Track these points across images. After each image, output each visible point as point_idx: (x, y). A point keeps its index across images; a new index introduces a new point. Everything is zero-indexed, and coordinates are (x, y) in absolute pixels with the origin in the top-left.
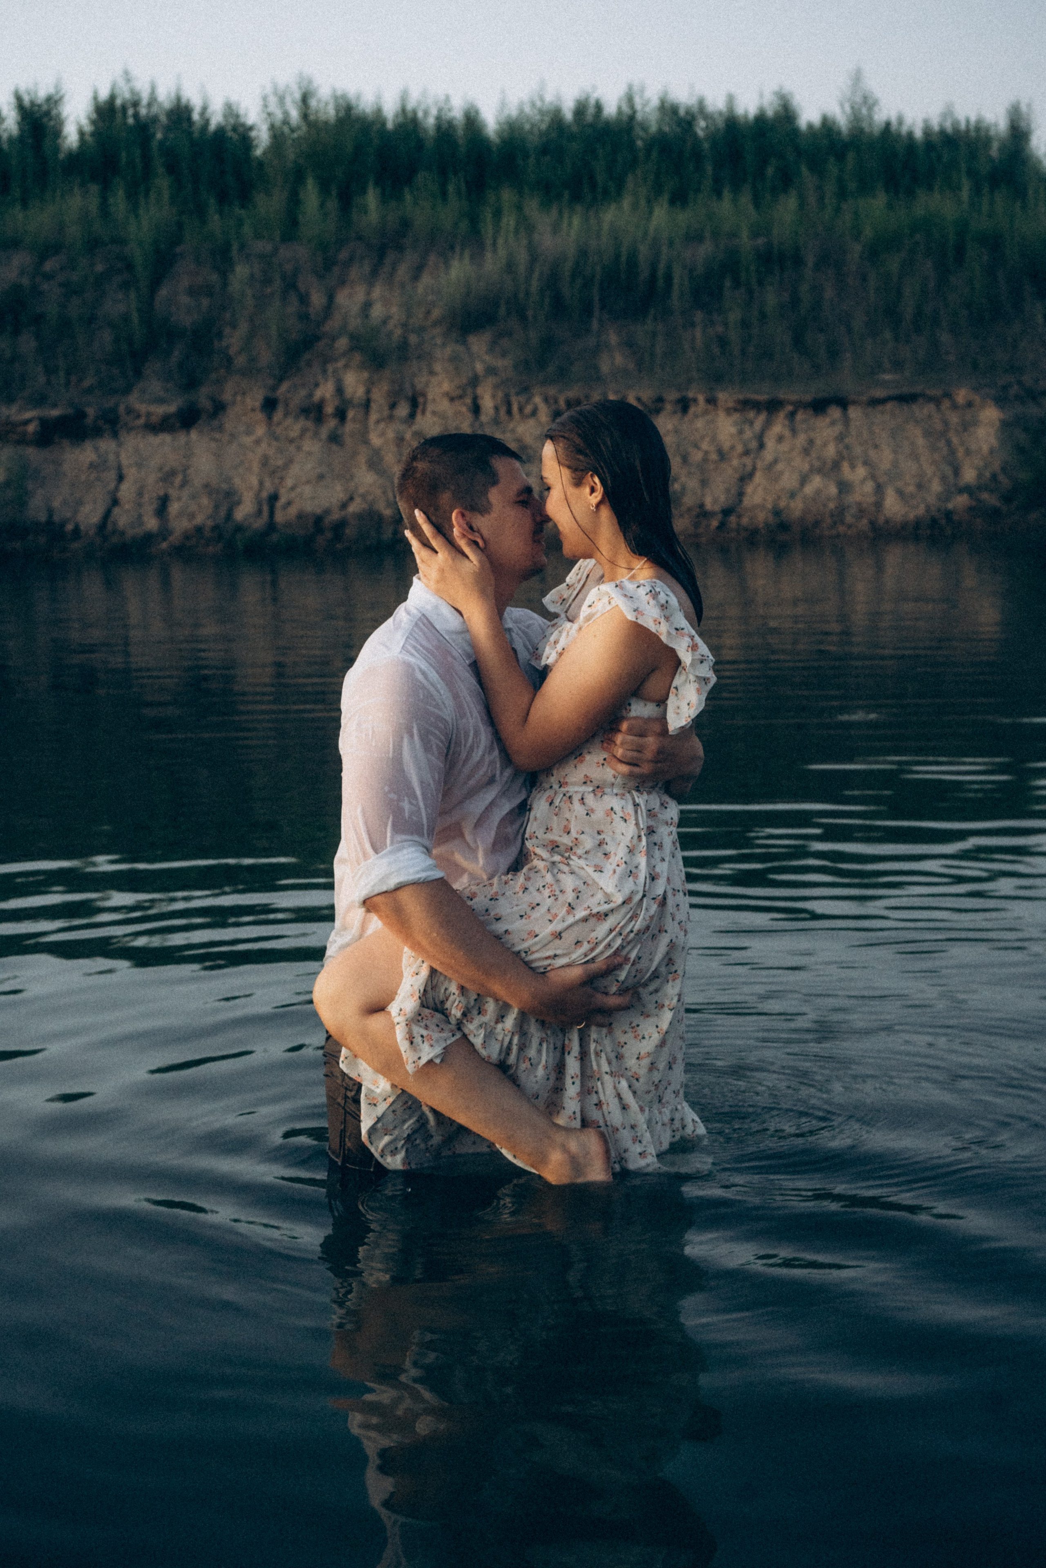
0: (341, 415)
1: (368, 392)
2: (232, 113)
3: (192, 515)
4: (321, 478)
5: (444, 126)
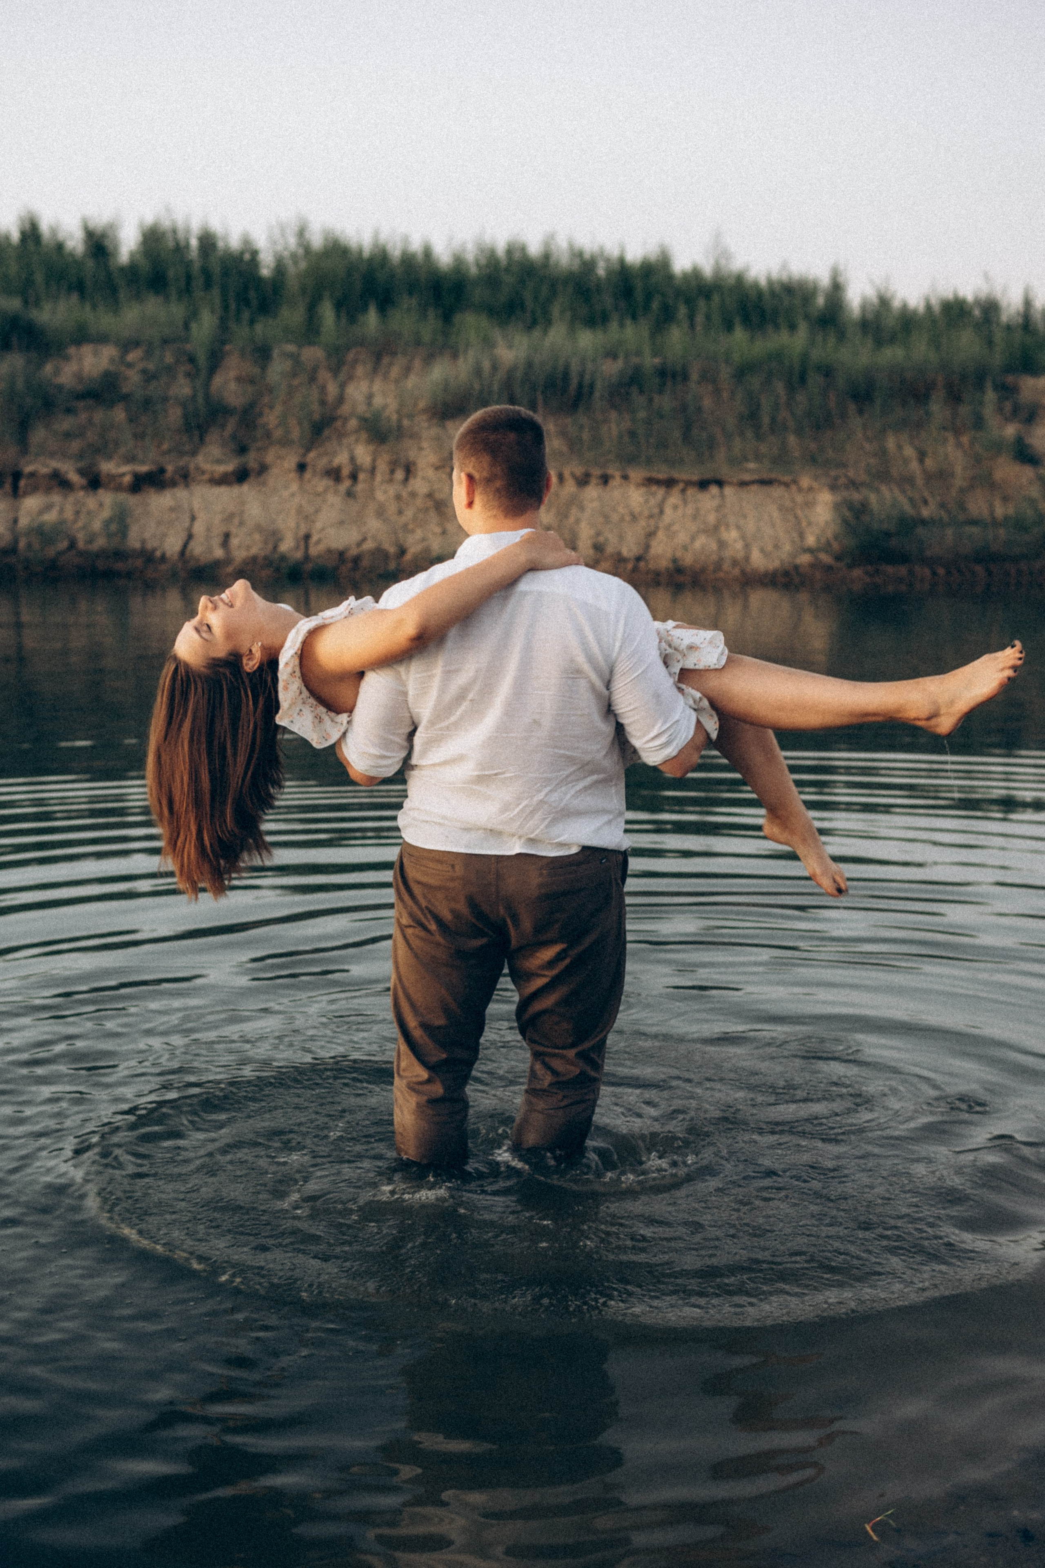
0: (354, 477)
1: (374, 460)
2: (247, 242)
3: (248, 548)
4: (342, 523)
5: (408, 260)
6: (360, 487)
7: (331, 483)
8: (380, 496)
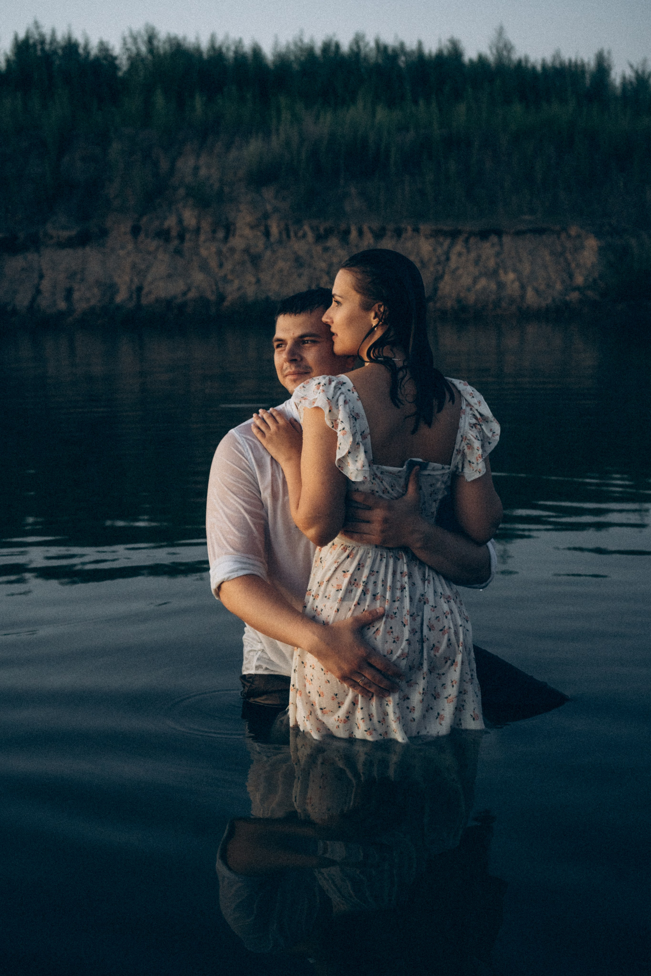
0: (181, 237)
1: (199, 222)
2: (104, 48)
3: (88, 300)
4: (169, 276)
6: (187, 245)
7: (161, 243)
8: (204, 252)
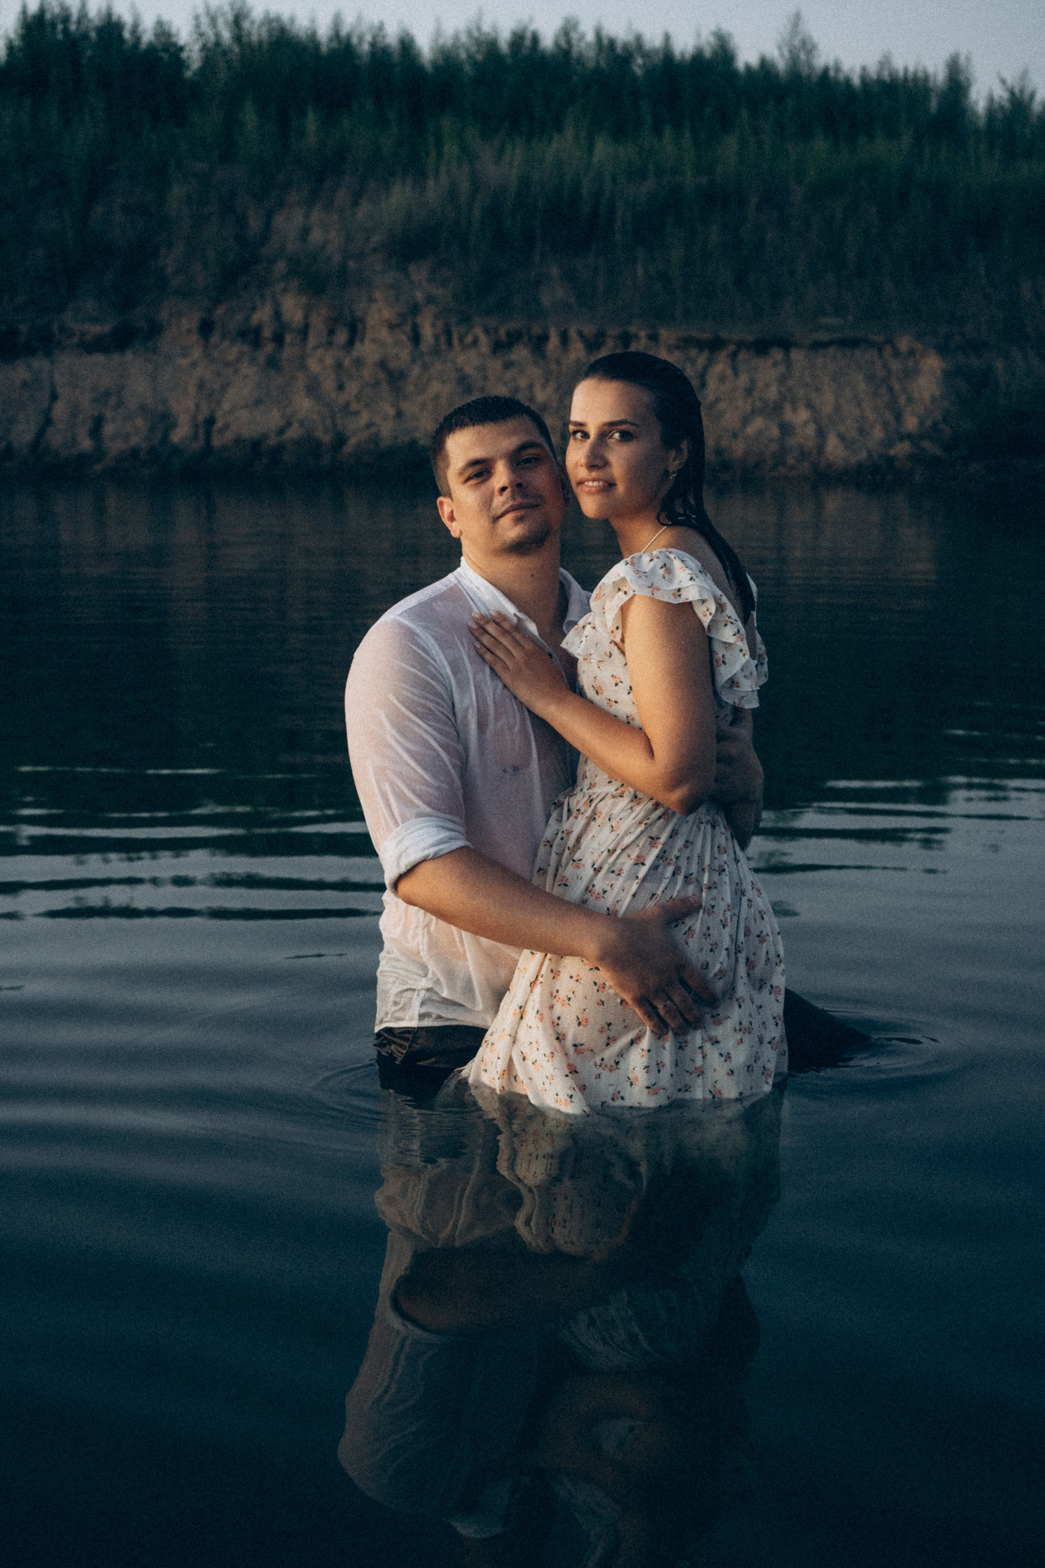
0: (279, 339)
1: (306, 317)
2: (163, 32)
3: (127, 437)
4: (258, 402)
5: (379, 53)
6: (288, 352)
7: (246, 348)
8: (313, 365)
